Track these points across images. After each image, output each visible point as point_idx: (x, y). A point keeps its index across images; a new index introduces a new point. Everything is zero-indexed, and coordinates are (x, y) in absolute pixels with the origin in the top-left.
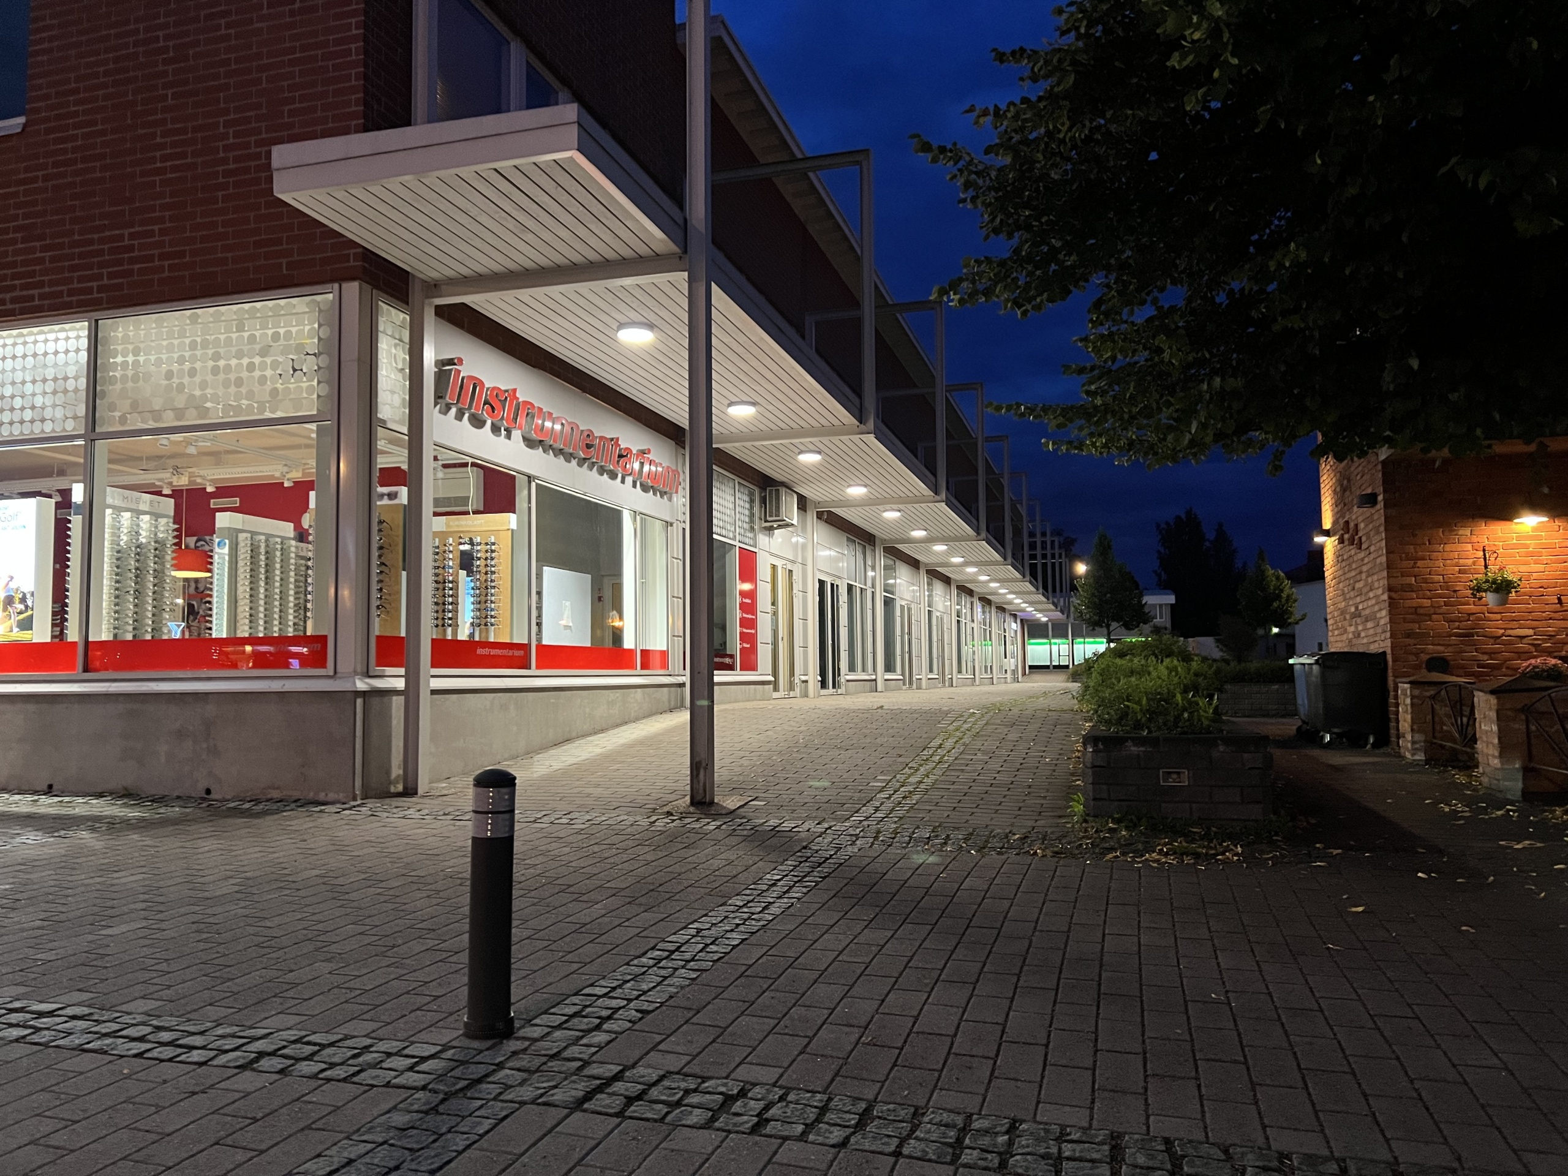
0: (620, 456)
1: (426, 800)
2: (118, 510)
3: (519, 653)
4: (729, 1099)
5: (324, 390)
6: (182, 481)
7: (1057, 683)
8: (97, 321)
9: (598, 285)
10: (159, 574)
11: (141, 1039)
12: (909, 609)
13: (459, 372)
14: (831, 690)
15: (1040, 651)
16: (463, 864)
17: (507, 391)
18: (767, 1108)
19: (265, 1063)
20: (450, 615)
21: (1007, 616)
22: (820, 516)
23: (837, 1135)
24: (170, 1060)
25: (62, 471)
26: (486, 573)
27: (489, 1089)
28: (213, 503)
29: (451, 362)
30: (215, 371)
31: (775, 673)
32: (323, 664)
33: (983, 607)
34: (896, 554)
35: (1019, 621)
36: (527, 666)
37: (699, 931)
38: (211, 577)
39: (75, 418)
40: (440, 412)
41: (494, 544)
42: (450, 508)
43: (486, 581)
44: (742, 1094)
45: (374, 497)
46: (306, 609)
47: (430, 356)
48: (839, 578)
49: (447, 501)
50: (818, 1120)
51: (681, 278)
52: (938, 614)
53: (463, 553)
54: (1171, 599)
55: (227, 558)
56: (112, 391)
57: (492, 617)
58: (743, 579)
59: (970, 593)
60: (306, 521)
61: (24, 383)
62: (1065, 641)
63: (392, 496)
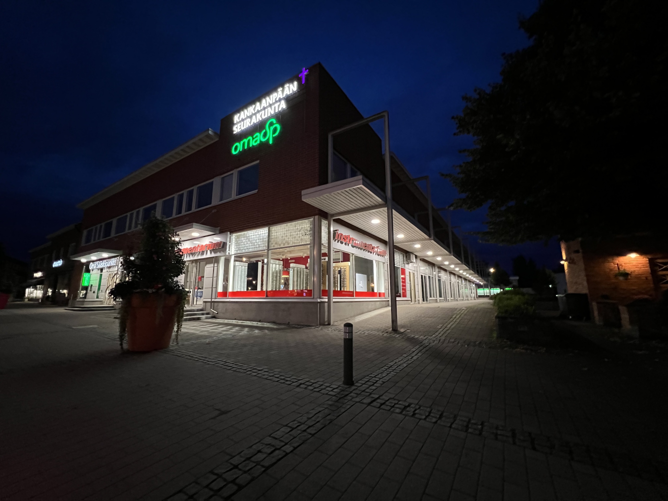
0: (373, 248)
1: (332, 326)
2: (273, 264)
3: (351, 293)
4: (406, 407)
5: (311, 238)
6: (284, 257)
7: (486, 300)
8: (270, 227)
9: (367, 212)
10: (280, 276)
11: (278, 378)
12: (445, 282)
13: (338, 232)
14: (425, 302)
15: (481, 292)
16: (342, 343)
17: (347, 236)
18: (416, 410)
19: (302, 386)
20: (336, 284)
21: (471, 283)
22: (420, 259)
23: (434, 420)
24: (283, 383)
25: (262, 256)
26: (344, 275)
27: (349, 398)
28: (290, 261)
29: (336, 230)
30: (291, 235)
31: (411, 298)
32: (311, 296)
33: (465, 281)
34: (441, 268)
35: (475, 284)
36: (353, 296)
37: (396, 362)
38: (289, 277)
39: (265, 246)
40: (334, 241)
41: (345, 269)
42: (336, 261)
43: (344, 277)
44: (409, 406)
45: (321, 259)
46: (307, 283)
47: (332, 229)
48: (426, 274)
49: (336, 259)
50: (429, 415)
51: (386, 209)
52: (453, 283)
53: (339, 270)
54: (517, 278)
55: (292, 273)
56: (272, 241)
57: (345, 285)
58: (402, 275)
59: (461, 277)
60: (308, 265)
61: (257, 240)
62: (488, 289)
63: (324, 259)
